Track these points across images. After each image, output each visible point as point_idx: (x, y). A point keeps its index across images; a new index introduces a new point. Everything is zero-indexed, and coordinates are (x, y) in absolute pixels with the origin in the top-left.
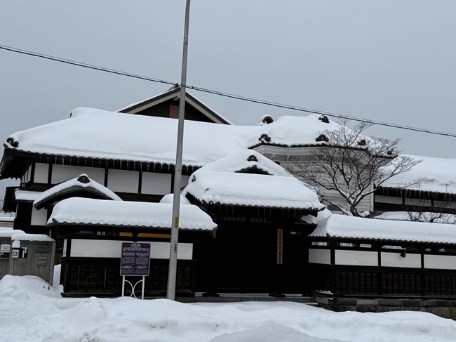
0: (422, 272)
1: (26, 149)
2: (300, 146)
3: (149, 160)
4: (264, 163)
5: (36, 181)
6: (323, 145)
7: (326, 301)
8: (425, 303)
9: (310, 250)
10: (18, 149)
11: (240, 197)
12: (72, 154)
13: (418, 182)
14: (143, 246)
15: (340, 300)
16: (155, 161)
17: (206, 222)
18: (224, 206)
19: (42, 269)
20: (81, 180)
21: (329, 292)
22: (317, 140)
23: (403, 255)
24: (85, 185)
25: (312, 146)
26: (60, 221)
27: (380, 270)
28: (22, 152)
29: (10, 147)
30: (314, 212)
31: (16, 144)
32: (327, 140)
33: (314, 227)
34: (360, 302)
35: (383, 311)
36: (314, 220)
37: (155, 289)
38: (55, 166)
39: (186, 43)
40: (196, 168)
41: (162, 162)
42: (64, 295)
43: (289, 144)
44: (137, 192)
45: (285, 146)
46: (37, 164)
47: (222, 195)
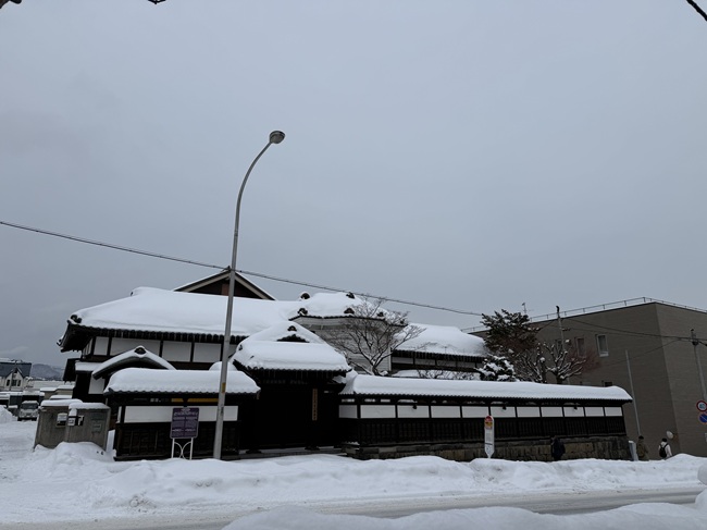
0: (430, 421)
1: (87, 325)
2: (332, 318)
3: (202, 332)
4: (302, 332)
5: (95, 353)
6: (350, 316)
7: (353, 451)
8: (433, 447)
9: (340, 407)
10: (81, 324)
11: (281, 362)
12: (130, 328)
13: (424, 346)
14: (192, 410)
15: (366, 449)
16: (207, 333)
17: (250, 386)
18: (267, 371)
19: (96, 435)
20: (137, 351)
21: (356, 443)
22: (345, 312)
23: (415, 408)
24: (141, 356)
25: (341, 317)
26: (116, 390)
27: (397, 421)
28: (84, 327)
29: (74, 323)
30: (343, 373)
31: (79, 321)
32: (353, 312)
33: (343, 386)
34: (382, 450)
35: (400, 457)
36: (343, 380)
37: (202, 450)
38: (114, 340)
39: (236, 235)
40: (244, 338)
41: (213, 334)
42: (116, 460)
43: (323, 316)
44: (189, 360)
45: (319, 318)
46: (98, 338)
47: (265, 361)
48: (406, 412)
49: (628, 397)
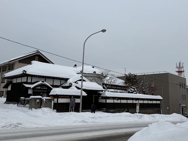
0: (121, 104)
1: (28, 73)
2: (90, 74)
4: (84, 78)
5: (28, 81)
7: (104, 111)
8: (121, 110)
9: (99, 99)
12: (39, 75)
15: (107, 110)
20: (42, 81)
21: (105, 109)
22: (94, 72)
23: (118, 100)
24: (44, 83)
25: (92, 74)
27: (114, 104)
29: (25, 73)
30: (102, 91)
32: (96, 73)
33: (101, 94)
34: (111, 111)
35: (114, 113)
42: (56, 112)
43: (87, 73)
46: (28, 77)
48: (116, 101)
49: (162, 99)
